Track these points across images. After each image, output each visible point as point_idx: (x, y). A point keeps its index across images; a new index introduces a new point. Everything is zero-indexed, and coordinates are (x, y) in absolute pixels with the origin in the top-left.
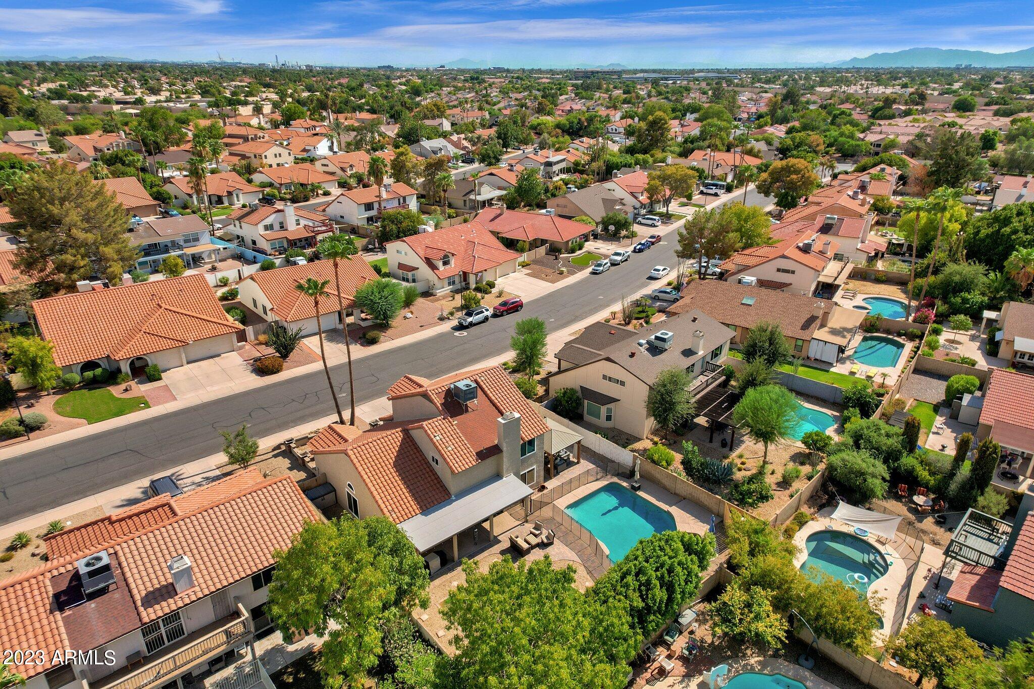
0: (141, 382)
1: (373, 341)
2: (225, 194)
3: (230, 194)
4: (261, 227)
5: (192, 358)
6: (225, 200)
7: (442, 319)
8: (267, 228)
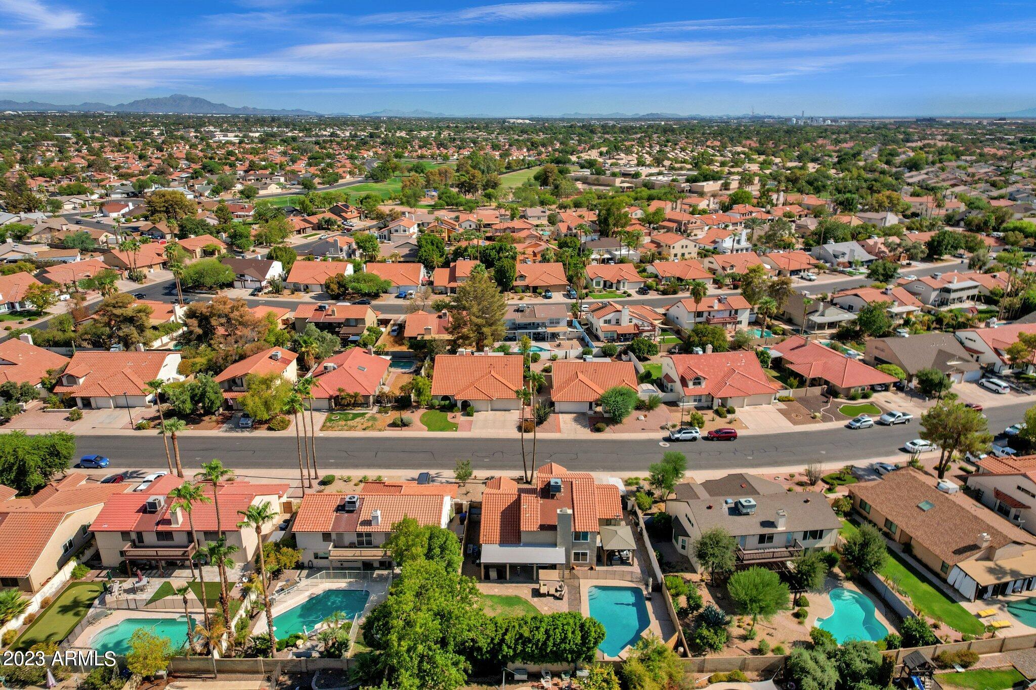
0: (463, 415)
1: (598, 430)
2: (615, 281)
3: (619, 282)
4: (602, 320)
5: (495, 407)
6: (614, 286)
7: (662, 428)
8: (606, 322)
